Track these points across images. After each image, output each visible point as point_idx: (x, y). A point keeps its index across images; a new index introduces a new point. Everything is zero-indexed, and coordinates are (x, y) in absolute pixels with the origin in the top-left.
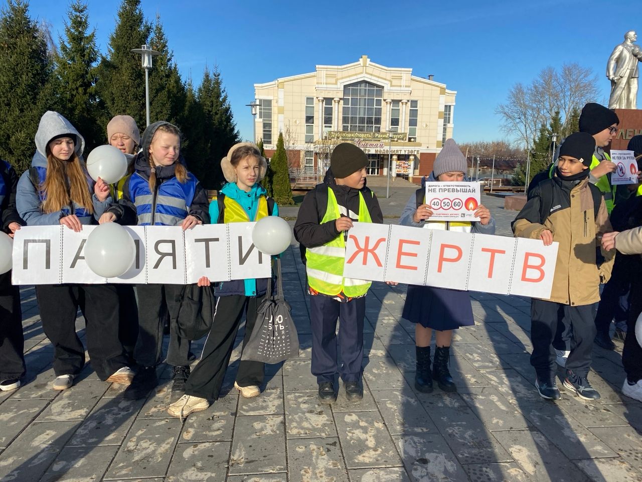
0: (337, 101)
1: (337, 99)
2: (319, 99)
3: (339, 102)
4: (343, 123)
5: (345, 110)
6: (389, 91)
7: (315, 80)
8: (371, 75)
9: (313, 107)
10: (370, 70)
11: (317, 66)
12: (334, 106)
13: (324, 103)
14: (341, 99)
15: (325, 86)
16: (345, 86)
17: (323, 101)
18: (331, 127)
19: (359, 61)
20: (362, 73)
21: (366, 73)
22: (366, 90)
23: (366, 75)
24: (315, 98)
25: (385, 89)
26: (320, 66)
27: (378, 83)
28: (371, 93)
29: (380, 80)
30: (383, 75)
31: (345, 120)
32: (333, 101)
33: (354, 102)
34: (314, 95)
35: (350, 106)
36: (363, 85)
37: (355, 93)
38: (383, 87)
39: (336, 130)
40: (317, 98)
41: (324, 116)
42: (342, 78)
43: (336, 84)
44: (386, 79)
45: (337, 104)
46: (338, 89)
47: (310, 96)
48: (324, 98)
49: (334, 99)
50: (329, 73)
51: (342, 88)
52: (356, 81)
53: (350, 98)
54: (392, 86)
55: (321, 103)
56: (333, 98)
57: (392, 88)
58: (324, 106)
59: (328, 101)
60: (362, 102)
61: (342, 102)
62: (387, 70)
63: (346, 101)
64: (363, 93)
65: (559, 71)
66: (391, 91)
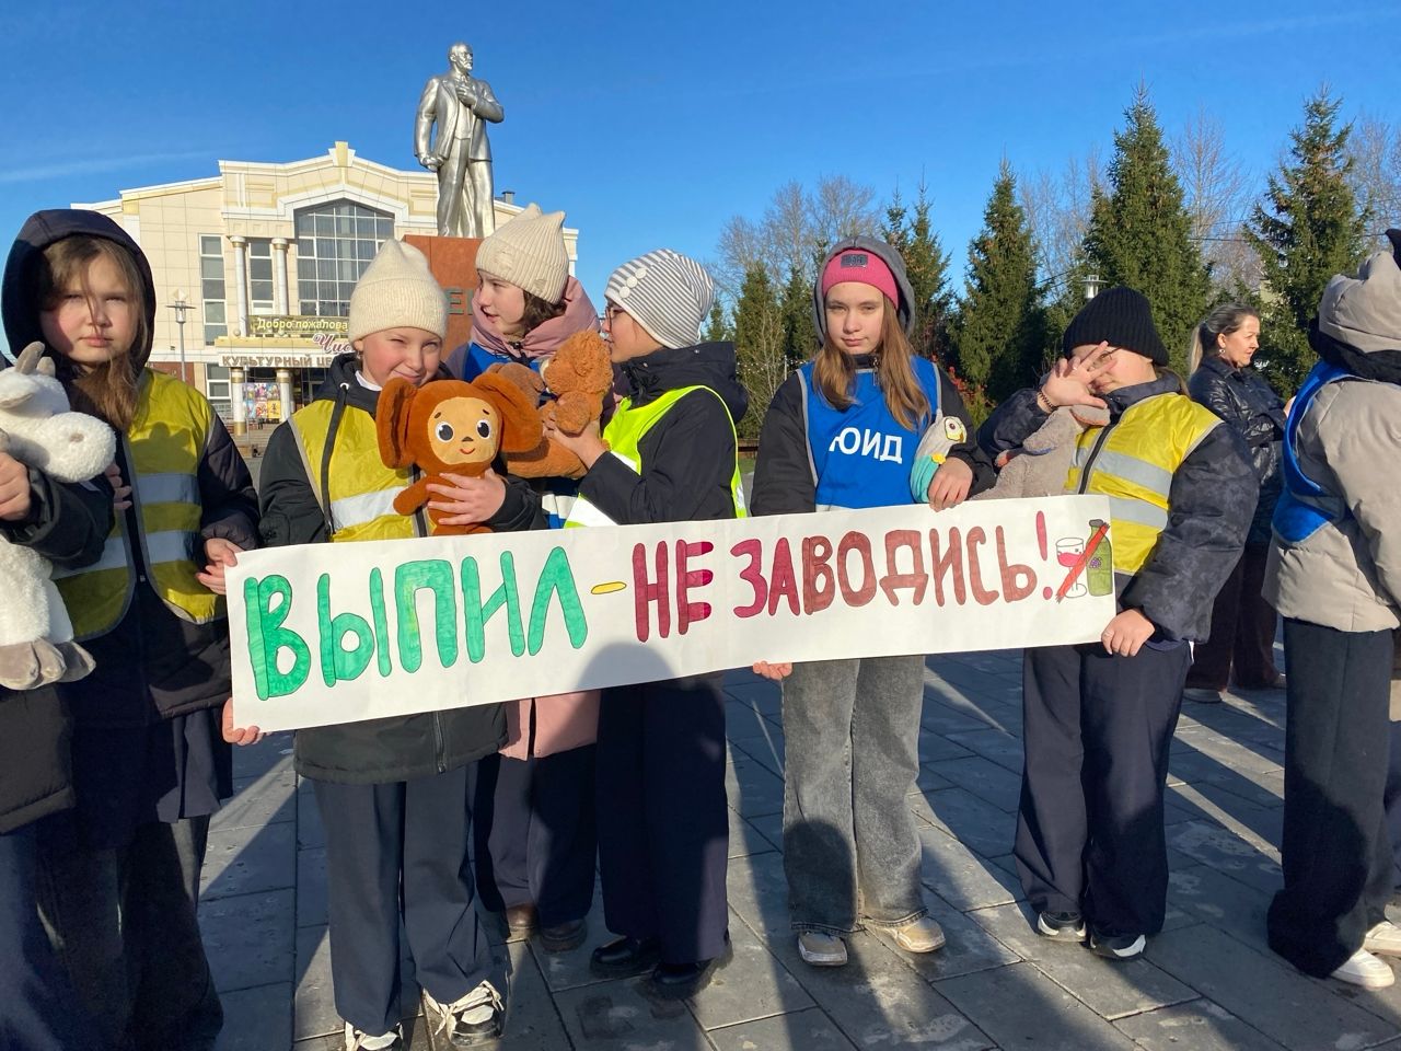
0: (279, 246)
1: (279, 241)
2: (233, 239)
3: (285, 248)
4: (300, 297)
5: (304, 269)
6: (406, 224)
7: (221, 195)
8: (362, 187)
9: (222, 259)
10: (357, 176)
11: (221, 163)
12: (276, 257)
13: (249, 249)
14: (290, 241)
15: (245, 209)
16: (297, 212)
17: (244, 246)
18: (270, 306)
19: (328, 153)
20: (338, 182)
21: (348, 182)
22: (352, 221)
23: (348, 187)
24: (223, 238)
25: (398, 221)
26: (229, 163)
27: (380, 207)
28: (365, 228)
29: (382, 198)
30: (390, 187)
31: (306, 290)
32: (271, 246)
33: (326, 249)
34: (221, 230)
35: (315, 257)
36: (345, 209)
37: (326, 227)
38: (393, 215)
39: (283, 312)
40: (229, 238)
41: (249, 280)
42: (288, 193)
43: (274, 205)
44: (397, 198)
45: (280, 253)
46: (280, 218)
47: (211, 232)
48: (248, 239)
49: (273, 241)
50: (253, 179)
51: (291, 217)
52: (324, 200)
53: (314, 238)
54: (411, 212)
55: (238, 251)
56: (269, 240)
57: (413, 218)
58: (249, 255)
59: (261, 244)
60: (346, 248)
61: (293, 248)
62: (397, 177)
63: (305, 247)
64: (345, 227)
65: (811, 190)
66: (412, 225)
